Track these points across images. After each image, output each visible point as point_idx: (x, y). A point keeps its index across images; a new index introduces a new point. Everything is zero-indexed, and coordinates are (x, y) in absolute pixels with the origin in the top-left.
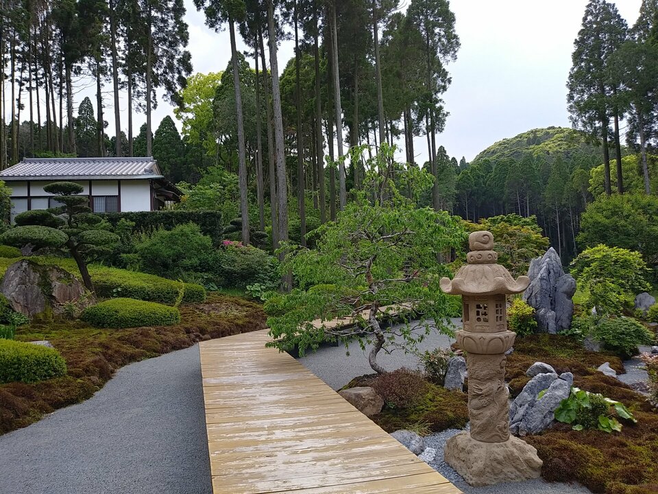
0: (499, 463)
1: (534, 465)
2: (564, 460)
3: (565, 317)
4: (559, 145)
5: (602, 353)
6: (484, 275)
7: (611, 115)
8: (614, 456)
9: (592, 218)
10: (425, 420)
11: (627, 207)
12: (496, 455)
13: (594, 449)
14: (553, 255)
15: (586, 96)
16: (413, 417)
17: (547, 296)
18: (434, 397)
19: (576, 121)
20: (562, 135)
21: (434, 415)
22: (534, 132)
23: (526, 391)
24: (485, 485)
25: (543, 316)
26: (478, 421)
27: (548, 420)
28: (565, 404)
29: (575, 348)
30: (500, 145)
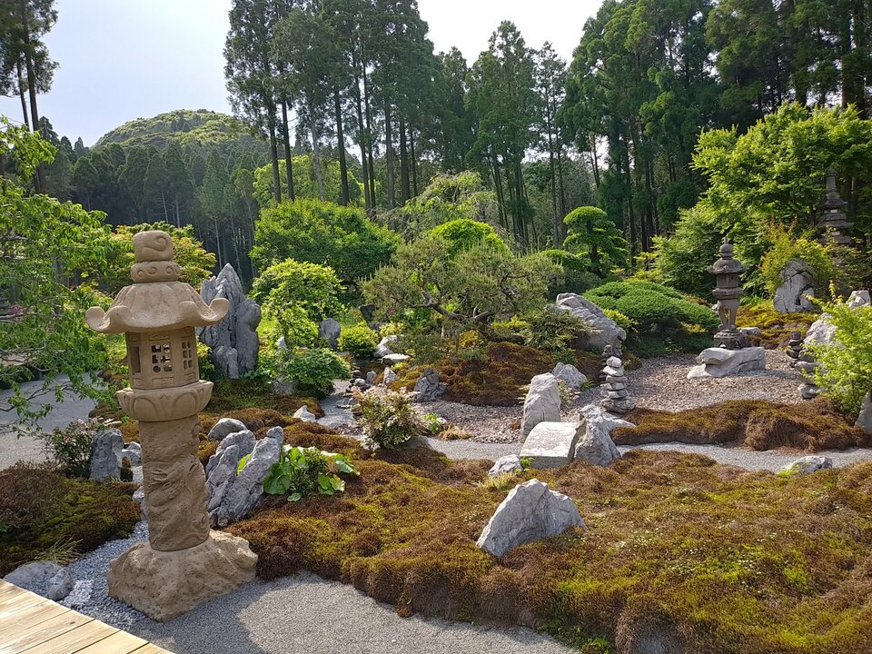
0: (199, 575)
1: (247, 564)
2: (285, 546)
3: (249, 355)
4: (213, 135)
5: (296, 394)
6: (162, 298)
7: (278, 102)
8: (344, 524)
9: (267, 227)
10: (67, 538)
11: (307, 215)
12: (195, 566)
13: (318, 521)
14: (230, 274)
15: (248, 73)
16: (45, 537)
17: (225, 329)
18: (76, 499)
19: (237, 103)
20: (216, 122)
21: (82, 527)
22: (181, 114)
23: (223, 462)
24: (182, 613)
25: (221, 356)
26: (162, 523)
27: (256, 496)
28: (276, 470)
29: (264, 392)
30: (134, 126)
